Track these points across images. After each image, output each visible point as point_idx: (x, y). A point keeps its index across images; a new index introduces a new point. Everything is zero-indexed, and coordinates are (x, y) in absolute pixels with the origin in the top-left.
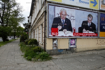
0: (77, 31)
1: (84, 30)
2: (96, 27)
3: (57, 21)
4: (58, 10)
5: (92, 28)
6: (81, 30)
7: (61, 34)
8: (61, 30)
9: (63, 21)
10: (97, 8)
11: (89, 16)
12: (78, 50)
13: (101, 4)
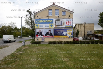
0: (44, 36)
1: (47, 35)
2: (53, 34)
3: (38, 33)
4: (38, 30)
5: (51, 34)
6: (46, 35)
7: (39, 37)
8: (39, 36)
9: (40, 33)
10: (53, 27)
11: (49, 30)
12: (45, 42)
13: (55, 25)
